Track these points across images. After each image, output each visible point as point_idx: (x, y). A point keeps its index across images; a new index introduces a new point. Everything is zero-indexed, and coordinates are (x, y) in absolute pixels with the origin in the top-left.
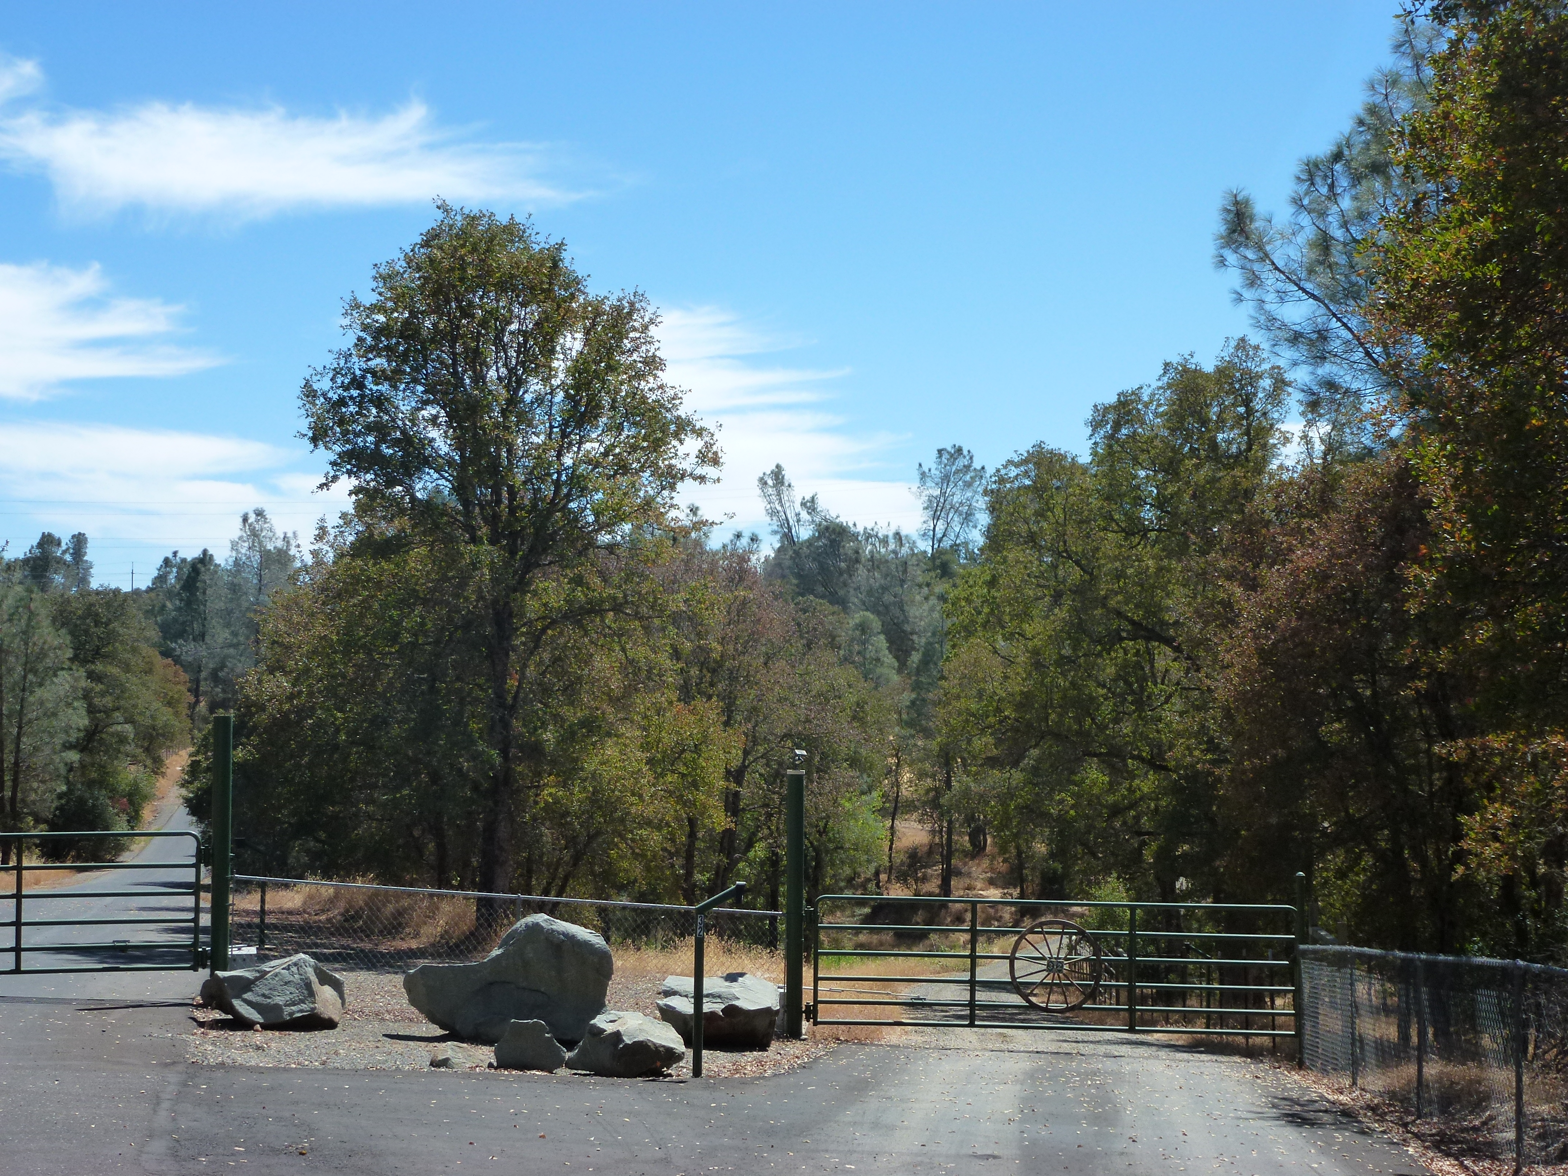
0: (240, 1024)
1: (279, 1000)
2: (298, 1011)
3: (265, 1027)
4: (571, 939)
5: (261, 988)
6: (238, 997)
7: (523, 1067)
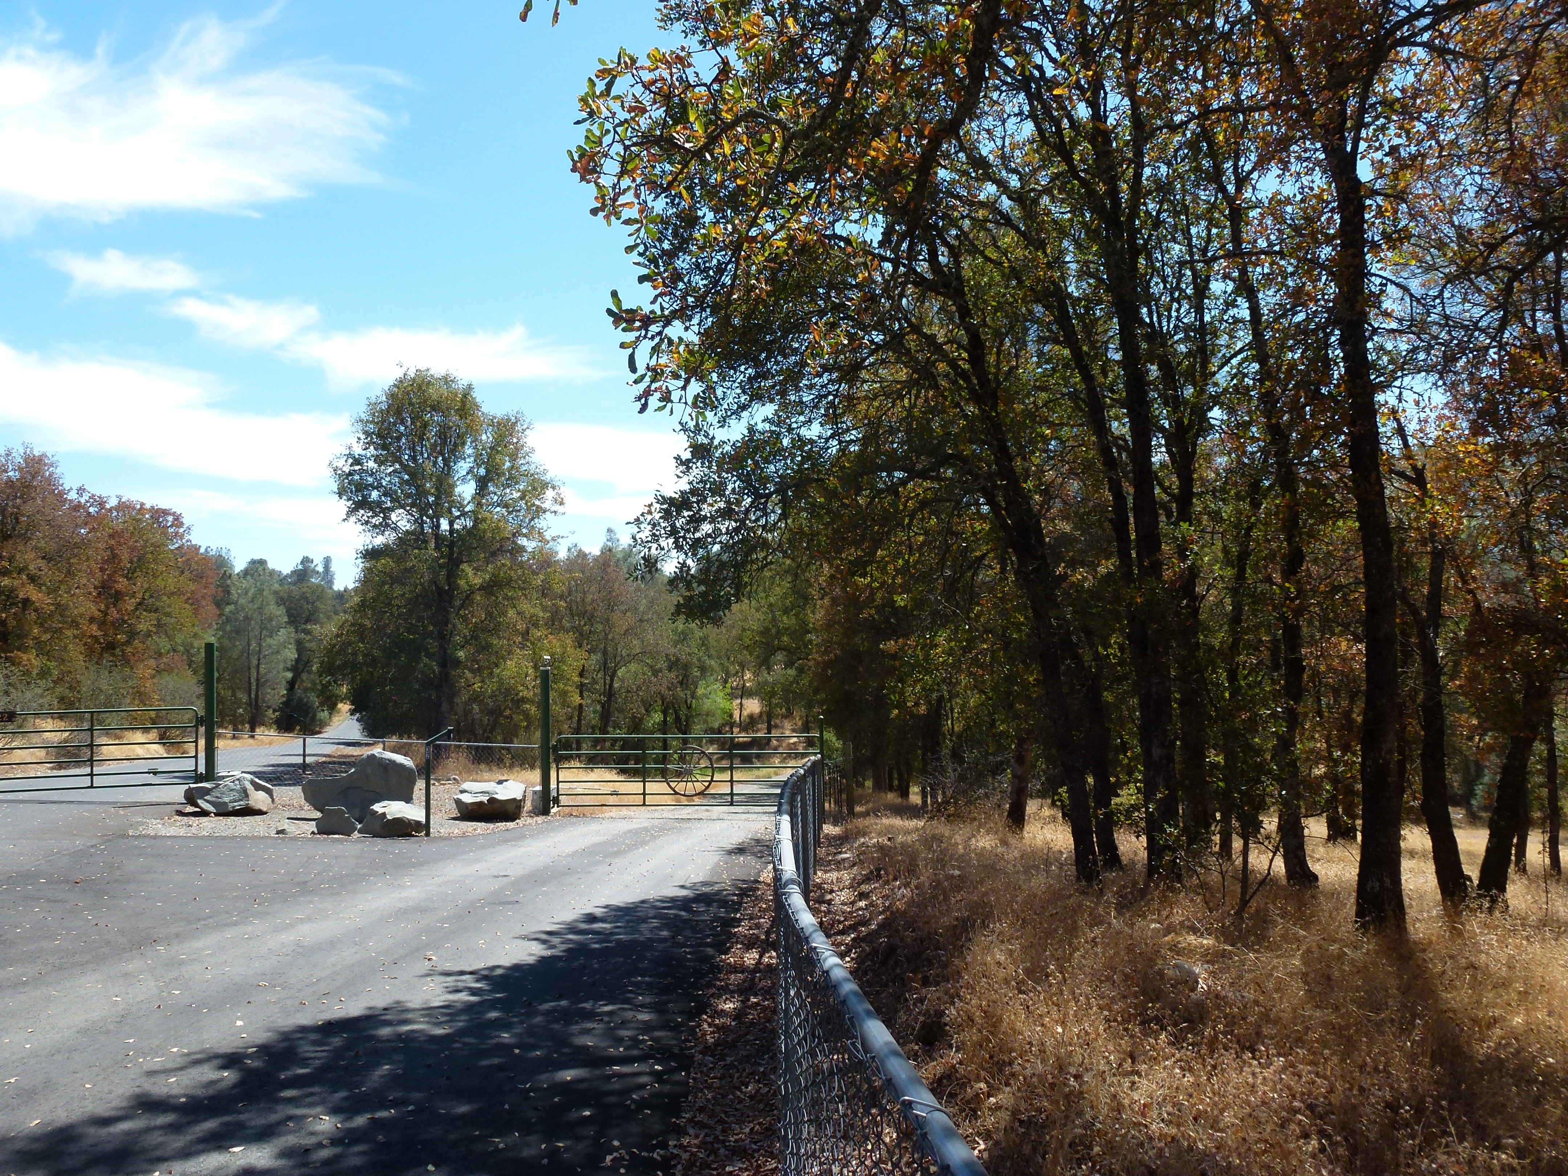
0: (204, 813)
1: (226, 800)
2: (237, 805)
3: (216, 815)
4: (393, 762)
5: (216, 793)
6: (201, 798)
7: (328, 834)
